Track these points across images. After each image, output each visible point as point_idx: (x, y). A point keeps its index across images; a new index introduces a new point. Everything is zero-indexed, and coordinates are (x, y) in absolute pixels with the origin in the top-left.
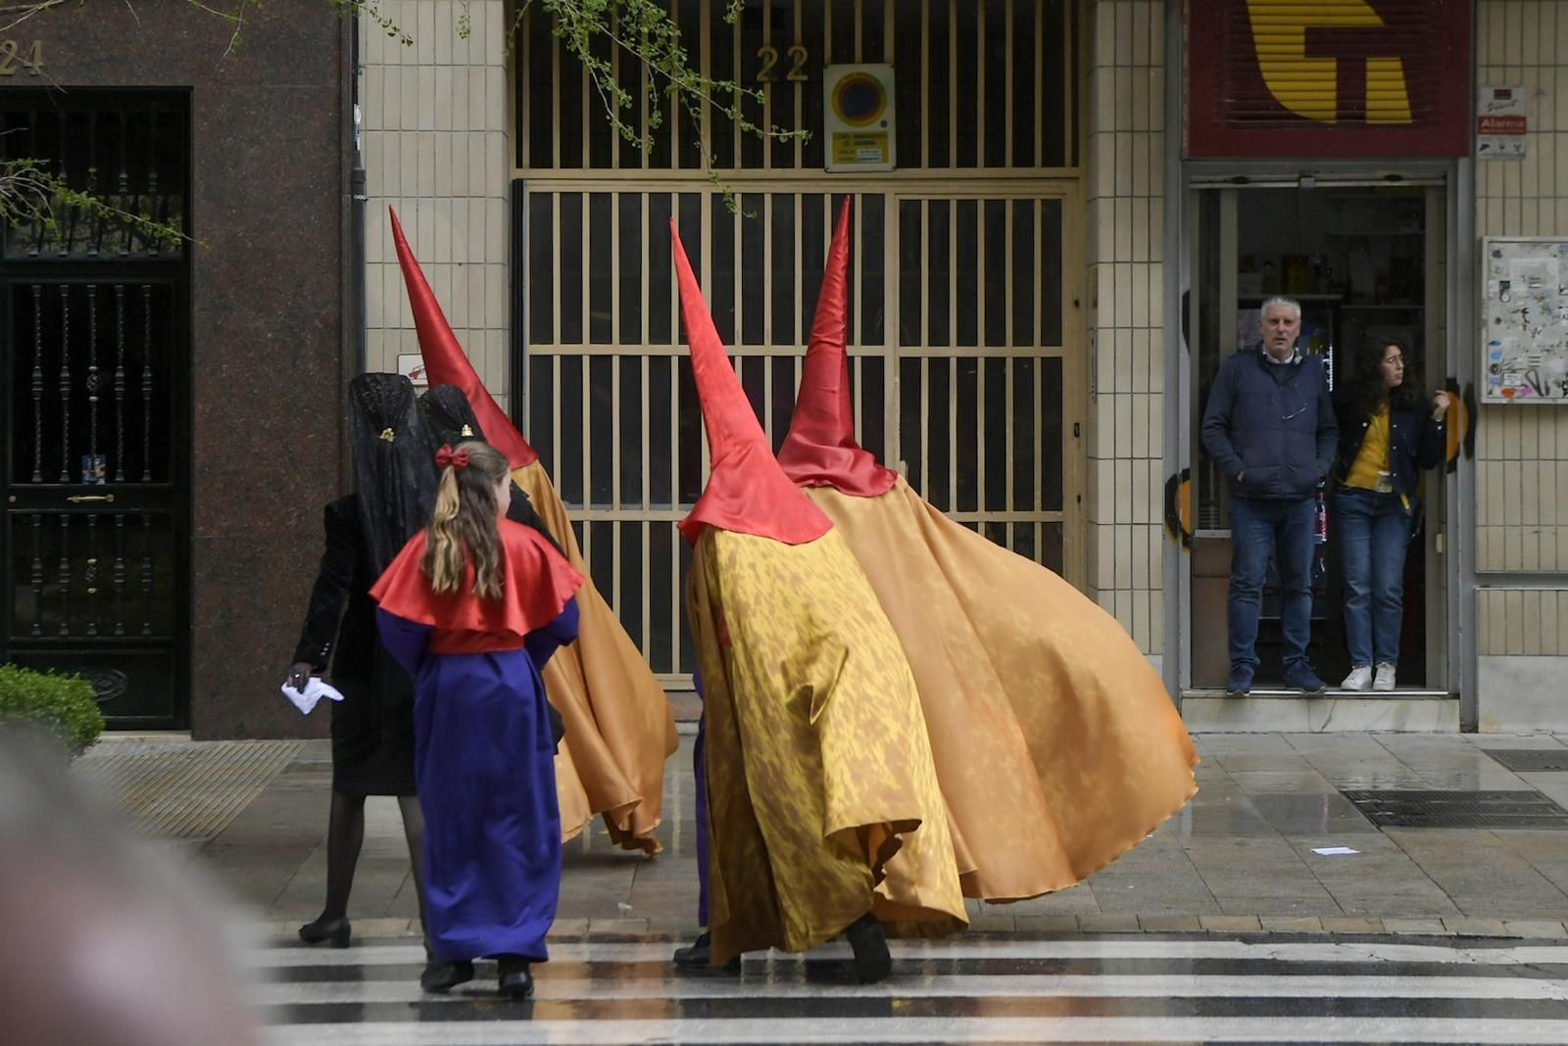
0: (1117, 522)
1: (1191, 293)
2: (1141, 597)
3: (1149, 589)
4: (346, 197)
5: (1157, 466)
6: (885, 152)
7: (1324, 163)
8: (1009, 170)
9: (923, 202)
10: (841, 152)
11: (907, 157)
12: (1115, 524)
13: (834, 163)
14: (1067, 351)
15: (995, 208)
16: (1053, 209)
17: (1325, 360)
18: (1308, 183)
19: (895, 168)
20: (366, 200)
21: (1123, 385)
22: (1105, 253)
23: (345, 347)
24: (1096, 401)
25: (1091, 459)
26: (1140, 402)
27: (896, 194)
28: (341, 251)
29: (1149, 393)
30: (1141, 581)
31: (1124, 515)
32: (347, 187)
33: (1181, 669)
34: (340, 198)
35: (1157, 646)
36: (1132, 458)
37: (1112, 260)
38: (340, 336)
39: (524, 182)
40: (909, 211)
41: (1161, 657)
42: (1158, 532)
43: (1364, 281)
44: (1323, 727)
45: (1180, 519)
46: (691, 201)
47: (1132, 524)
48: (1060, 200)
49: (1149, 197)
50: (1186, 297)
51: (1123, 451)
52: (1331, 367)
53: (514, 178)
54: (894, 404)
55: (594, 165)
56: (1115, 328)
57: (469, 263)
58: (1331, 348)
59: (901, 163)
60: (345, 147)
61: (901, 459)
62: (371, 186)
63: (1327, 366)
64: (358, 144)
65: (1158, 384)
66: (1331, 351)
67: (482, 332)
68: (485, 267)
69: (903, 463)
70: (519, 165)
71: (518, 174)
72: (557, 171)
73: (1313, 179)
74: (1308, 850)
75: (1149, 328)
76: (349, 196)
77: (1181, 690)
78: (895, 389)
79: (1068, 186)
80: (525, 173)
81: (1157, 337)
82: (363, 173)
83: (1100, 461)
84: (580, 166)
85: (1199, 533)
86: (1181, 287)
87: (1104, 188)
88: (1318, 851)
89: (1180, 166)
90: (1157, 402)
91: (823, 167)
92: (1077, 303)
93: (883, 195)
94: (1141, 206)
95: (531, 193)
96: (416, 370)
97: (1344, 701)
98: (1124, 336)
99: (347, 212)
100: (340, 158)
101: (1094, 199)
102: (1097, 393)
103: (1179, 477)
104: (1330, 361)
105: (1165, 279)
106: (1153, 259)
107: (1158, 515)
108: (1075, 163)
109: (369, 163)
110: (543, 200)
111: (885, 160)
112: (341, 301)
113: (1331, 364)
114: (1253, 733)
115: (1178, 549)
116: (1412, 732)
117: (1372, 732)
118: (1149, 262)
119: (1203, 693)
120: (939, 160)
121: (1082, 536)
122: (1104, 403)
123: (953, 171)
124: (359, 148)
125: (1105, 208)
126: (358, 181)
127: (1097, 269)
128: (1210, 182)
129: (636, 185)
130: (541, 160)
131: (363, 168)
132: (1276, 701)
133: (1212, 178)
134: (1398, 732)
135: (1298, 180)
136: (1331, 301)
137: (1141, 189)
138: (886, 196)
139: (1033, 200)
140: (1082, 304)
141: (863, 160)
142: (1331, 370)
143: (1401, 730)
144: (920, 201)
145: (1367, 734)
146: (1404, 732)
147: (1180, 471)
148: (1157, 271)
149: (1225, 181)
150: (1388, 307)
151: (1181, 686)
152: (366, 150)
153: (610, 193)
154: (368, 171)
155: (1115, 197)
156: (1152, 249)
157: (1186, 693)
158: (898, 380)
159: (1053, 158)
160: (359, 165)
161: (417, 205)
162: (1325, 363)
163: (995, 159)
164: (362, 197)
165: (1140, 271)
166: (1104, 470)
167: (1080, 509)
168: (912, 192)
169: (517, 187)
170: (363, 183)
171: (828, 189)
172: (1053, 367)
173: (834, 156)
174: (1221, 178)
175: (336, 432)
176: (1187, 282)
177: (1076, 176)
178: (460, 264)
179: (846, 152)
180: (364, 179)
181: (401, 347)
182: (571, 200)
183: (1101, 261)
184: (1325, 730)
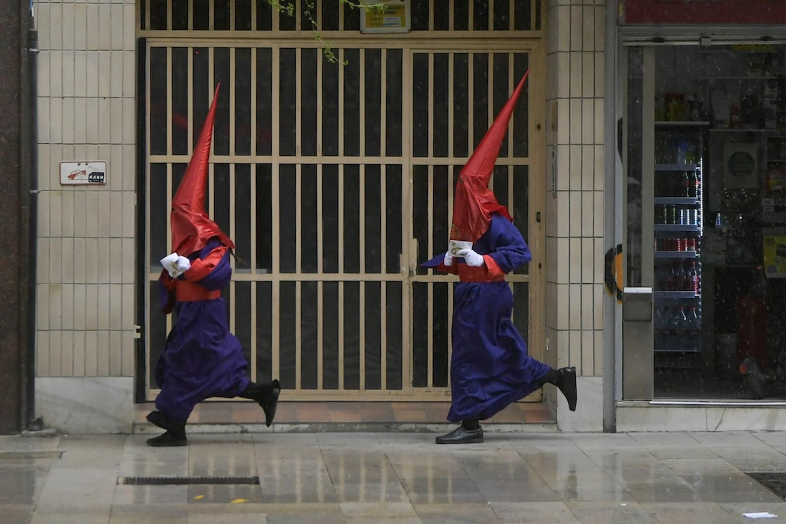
0: (571, 282)
1: (623, 119)
2: (588, 336)
3: (594, 330)
4: (24, 50)
5: (600, 242)
6: (403, 19)
7: (718, 28)
8: (491, 33)
9: (430, 55)
10: (372, 19)
11: (419, 23)
12: (570, 283)
13: (367, 27)
14: (533, 162)
15: (481, 60)
16: (522, 60)
17: (697, 168)
18: (706, 42)
19: (410, 31)
20: (38, 52)
21: (575, 185)
22: (563, 92)
23: (23, 156)
24: (555, 196)
25: (551, 238)
26: (587, 197)
27: (411, 49)
28: (20, 89)
29: (594, 190)
30: (588, 324)
31: (576, 278)
32: (24, 43)
33: (616, 387)
34: (20, 52)
35: (599, 370)
36: (582, 237)
37: (568, 96)
38: (19, 149)
39: (147, 40)
40: (420, 62)
41: (601, 378)
42: (600, 289)
43: (722, 113)
44: (716, 428)
45: (616, 280)
46: (265, 54)
47: (582, 284)
48: (527, 54)
49: (594, 52)
50: (620, 122)
51: (576, 232)
52: (701, 173)
53: (139, 37)
54: (409, 198)
55: (196, 28)
56: (570, 144)
57: (111, 97)
58: (701, 159)
59: (414, 27)
60: (24, 15)
61: (414, 238)
62: (42, 42)
63: (698, 173)
64: (33, 12)
65: (600, 185)
66: (701, 162)
67: (121, 146)
68: (123, 101)
69: (415, 240)
70: (143, 27)
71: (143, 34)
72: (170, 32)
73: (710, 39)
74: (740, 515)
75: (594, 144)
76: (26, 49)
77: (616, 401)
78: (409, 188)
79: (533, 45)
80: (148, 33)
81: (599, 151)
82: (36, 33)
83: (559, 239)
84: (186, 29)
85: (627, 290)
86: (616, 115)
87: (562, 45)
88: (748, 515)
89: (616, 29)
90: (599, 197)
91: (359, 30)
92: (539, 127)
93: (402, 49)
94: (589, 58)
95: (151, 47)
96: (73, 174)
97: (731, 409)
98: (576, 150)
99: (24, 60)
100: (19, 22)
101: (554, 53)
102: (557, 191)
103: (614, 251)
104: (701, 169)
105: (606, 110)
106: (596, 96)
107: (600, 277)
108: (538, 27)
109: (40, 27)
110: (160, 52)
111: (403, 25)
112: (20, 123)
113: (701, 171)
114: (667, 432)
115: (614, 301)
116: (780, 431)
117: (750, 431)
118: (594, 98)
119: (630, 403)
120: (441, 25)
121: (542, 293)
122: (562, 198)
123: (451, 33)
124: (33, 15)
125: (563, 60)
126: (32, 38)
127: (557, 103)
128: (637, 41)
129: (226, 42)
130: (159, 24)
131: (36, 29)
132: (683, 410)
133: (638, 38)
134: (769, 431)
135: (700, 40)
136: (702, 126)
137: (589, 47)
138: (403, 50)
139: (508, 54)
140: (543, 127)
141: (388, 25)
142: (701, 175)
143: (772, 429)
144: (428, 54)
145: (748, 433)
146: (773, 431)
147: (616, 246)
148: (600, 104)
149: (648, 41)
150: (740, 130)
151: (616, 399)
152: (38, 17)
153: (208, 48)
154: (39, 31)
155: (570, 51)
156: (596, 88)
157: (620, 403)
158: (411, 181)
159: (522, 23)
160: (33, 27)
161: (74, 56)
162: (697, 170)
163: (481, 24)
164: (35, 50)
165: (588, 104)
166: (562, 244)
167: (541, 273)
168: (423, 47)
169: (141, 44)
170: (36, 40)
171: (362, 45)
172: (522, 173)
173: (367, 22)
174: (645, 38)
175: (16, 217)
176: (621, 112)
177: (538, 37)
178: (105, 98)
179: (375, 19)
180: (37, 37)
181: (62, 158)
182: (180, 53)
183: (559, 97)
184: (717, 430)
